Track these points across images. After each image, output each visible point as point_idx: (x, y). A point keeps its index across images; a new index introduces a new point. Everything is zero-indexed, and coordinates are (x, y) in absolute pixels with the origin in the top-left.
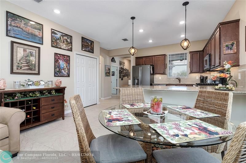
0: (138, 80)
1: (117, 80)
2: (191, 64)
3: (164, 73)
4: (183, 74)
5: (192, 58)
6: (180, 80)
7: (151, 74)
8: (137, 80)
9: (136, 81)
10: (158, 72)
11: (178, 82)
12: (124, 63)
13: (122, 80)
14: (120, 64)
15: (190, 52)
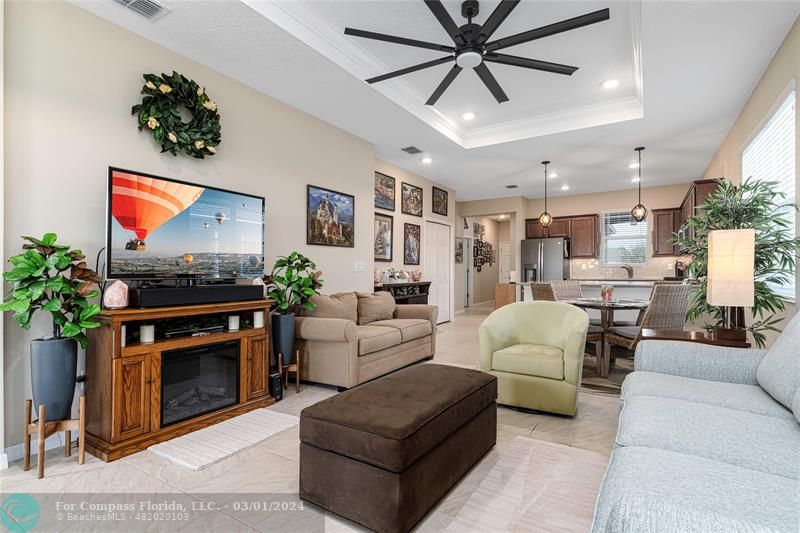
0: (535, 271)
1: (468, 271)
2: (657, 237)
3: (595, 255)
4: (638, 255)
5: (657, 223)
6: (630, 271)
7: (564, 258)
8: (532, 272)
9: (530, 273)
10: (579, 254)
11: (627, 277)
12: (483, 230)
13: (479, 271)
14: (475, 232)
15: (653, 211)
